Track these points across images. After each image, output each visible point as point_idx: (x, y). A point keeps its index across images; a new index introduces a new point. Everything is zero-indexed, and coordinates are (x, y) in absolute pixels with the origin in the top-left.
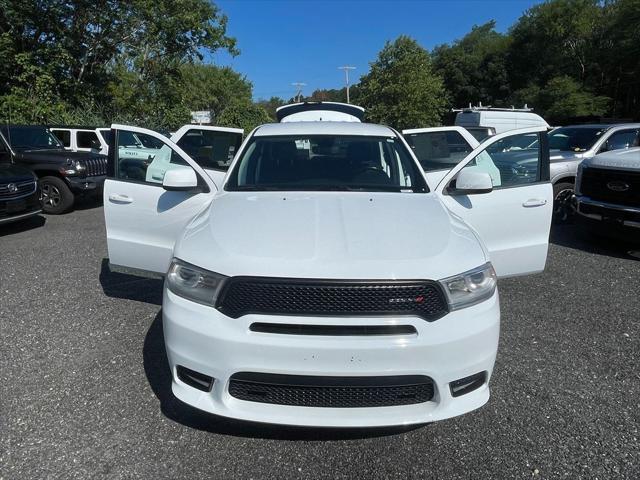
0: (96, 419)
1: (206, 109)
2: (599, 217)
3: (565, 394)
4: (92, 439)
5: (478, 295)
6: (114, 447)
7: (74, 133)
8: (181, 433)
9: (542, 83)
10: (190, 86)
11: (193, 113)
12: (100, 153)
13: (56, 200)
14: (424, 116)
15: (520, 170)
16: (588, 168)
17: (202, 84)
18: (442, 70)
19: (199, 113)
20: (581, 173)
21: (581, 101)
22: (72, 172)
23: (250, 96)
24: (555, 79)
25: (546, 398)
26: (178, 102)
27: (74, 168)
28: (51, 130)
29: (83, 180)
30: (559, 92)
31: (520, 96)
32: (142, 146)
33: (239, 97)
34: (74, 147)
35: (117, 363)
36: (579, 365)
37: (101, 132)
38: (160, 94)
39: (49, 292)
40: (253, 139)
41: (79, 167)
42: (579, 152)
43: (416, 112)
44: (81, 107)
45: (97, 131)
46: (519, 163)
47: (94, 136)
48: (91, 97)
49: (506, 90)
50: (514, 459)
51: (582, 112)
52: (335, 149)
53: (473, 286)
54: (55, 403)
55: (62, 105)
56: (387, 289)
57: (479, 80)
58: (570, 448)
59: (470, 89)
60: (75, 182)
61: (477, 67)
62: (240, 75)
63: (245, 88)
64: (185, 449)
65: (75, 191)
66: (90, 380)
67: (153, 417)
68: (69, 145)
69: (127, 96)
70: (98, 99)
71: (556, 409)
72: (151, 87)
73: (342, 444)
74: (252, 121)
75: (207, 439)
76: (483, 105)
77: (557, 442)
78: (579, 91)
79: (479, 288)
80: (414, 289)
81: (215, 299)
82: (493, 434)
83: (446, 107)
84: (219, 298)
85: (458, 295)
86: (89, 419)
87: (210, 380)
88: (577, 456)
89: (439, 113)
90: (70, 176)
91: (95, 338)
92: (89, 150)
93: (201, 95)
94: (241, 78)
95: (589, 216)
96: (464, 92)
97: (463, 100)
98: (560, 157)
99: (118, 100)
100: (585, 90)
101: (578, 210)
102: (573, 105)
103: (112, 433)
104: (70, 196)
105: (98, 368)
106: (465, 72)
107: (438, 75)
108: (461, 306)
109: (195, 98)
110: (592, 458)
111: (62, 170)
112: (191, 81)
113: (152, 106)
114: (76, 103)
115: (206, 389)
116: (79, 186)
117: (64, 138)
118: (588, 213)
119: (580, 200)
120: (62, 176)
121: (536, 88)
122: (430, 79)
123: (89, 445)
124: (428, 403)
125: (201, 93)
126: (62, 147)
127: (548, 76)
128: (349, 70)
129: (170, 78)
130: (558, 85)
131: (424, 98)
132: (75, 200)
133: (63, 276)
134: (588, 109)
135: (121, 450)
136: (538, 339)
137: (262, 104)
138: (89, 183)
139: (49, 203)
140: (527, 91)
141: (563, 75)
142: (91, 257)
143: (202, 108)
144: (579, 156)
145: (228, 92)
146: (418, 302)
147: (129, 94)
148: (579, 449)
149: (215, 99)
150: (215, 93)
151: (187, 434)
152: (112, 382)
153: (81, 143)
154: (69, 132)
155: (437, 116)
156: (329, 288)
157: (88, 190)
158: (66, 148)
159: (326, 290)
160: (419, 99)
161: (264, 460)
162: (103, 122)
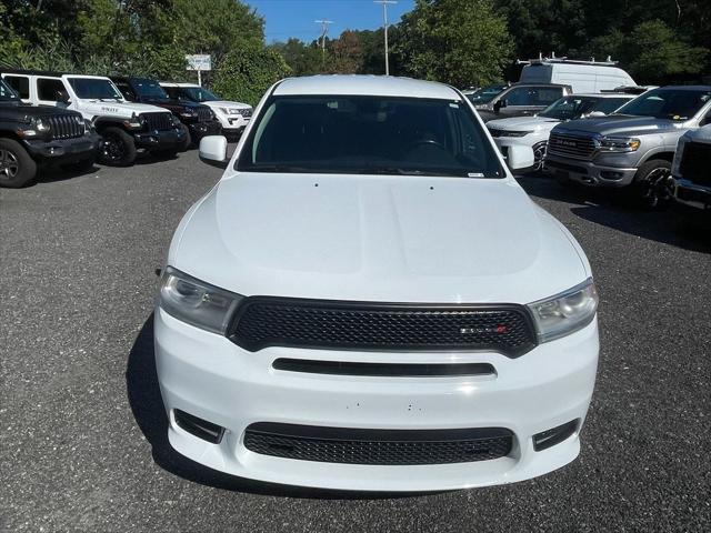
0: (69, 470)
1: (205, 51)
2: (700, 206)
3: (666, 437)
4: (64, 499)
5: (575, 322)
6: (93, 510)
7: (33, 80)
8: (181, 490)
9: (627, 30)
10: (184, 20)
11: (188, 57)
12: (69, 108)
13: (13, 170)
14: (482, 69)
15: (603, 144)
16: (692, 143)
17: (200, 19)
18: (506, 9)
19: (197, 57)
20: (682, 149)
21: (675, 53)
22: (32, 133)
23: (262, 36)
24: (644, 24)
25: (643, 443)
26: (168, 41)
27: (35, 129)
28: (3, 75)
29: (47, 144)
30: (648, 40)
31: (599, 44)
32: (123, 99)
33: (248, 37)
34: (34, 99)
35: (96, 393)
36: (681, 399)
37: (70, 80)
38: (145, 30)
39: (6, 294)
40: (272, 99)
41: (40, 127)
42: (679, 121)
43: (472, 64)
44: (42, 45)
45: (64, 79)
46: (604, 133)
47: (60, 85)
48: (55, 32)
49: (583, 37)
50: (605, 525)
51: (673, 67)
52: (382, 116)
53: (568, 308)
54: (15, 448)
55: (17, 42)
56: (459, 316)
57: (550, 23)
58: (675, 511)
59: (538, 33)
60: (37, 147)
61: (549, 5)
62: (248, 8)
63: (255, 26)
64: (186, 512)
65: (37, 157)
66: (61, 416)
67: (144, 468)
68: (27, 96)
69: (103, 31)
70: (64, 34)
71: (655, 458)
72: (134, 20)
73: (389, 506)
74: (265, 70)
75: (214, 498)
76: (557, 56)
77: (659, 501)
78: (671, 40)
79: (575, 311)
80: (494, 315)
81: (225, 325)
82: (578, 491)
83: (510, 57)
84: (231, 323)
85: (550, 322)
86: (60, 471)
87: (218, 429)
88: (683, 521)
89: (500, 65)
90: (30, 138)
91: (67, 358)
92: (54, 104)
93: (198, 33)
94: (250, 12)
95: (689, 203)
96: (531, 38)
97: (530, 48)
98: (655, 127)
99: (91, 38)
100: (680, 40)
101: (675, 195)
102: (664, 58)
103: (91, 490)
104: (31, 165)
105: (71, 399)
106: (533, 11)
107: (500, 15)
108: (552, 336)
109: (191, 37)
110: (703, 525)
111: (19, 130)
112: (186, 14)
113: (136, 45)
114: (35, 41)
115: (214, 440)
116: (42, 152)
117: (21, 87)
118: (687, 200)
119: (678, 183)
120: (20, 139)
121: (619, 35)
122: (490, 21)
123: (61, 507)
124: (503, 459)
125: (198, 30)
126: (17, 99)
127: (636, 19)
128: (388, 5)
129: (159, 10)
130: (647, 31)
131: (483, 44)
132: (38, 169)
133: (24, 271)
134: (682, 64)
135: (103, 514)
136: (629, 363)
137: (277, 46)
138: (55, 148)
139: (4, 173)
140: (607, 38)
141: (653, 18)
142: (60, 247)
143: (201, 50)
144: (678, 126)
145: (232, 29)
146: (499, 333)
147: (106, 29)
148: (687, 512)
149: (217, 39)
150: (217, 31)
151: (188, 490)
152: (90, 418)
153: (43, 94)
154: (27, 79)
155: (498, 68)
156: (381, 313)
157: (54, 158)
158: (23, 101)
159: (377, 316)
160: (477, 47)
161: (289, 528)
162: (72, 67)
